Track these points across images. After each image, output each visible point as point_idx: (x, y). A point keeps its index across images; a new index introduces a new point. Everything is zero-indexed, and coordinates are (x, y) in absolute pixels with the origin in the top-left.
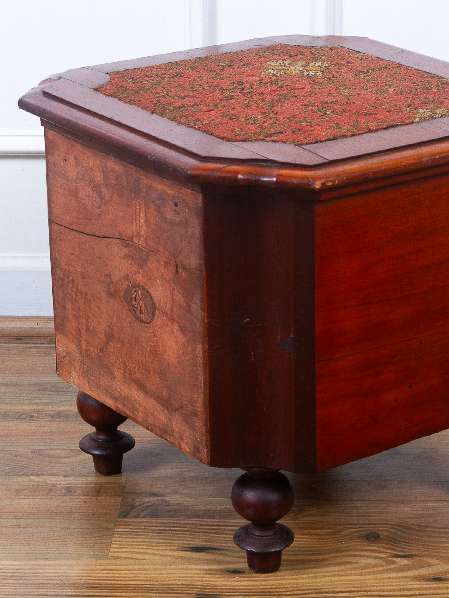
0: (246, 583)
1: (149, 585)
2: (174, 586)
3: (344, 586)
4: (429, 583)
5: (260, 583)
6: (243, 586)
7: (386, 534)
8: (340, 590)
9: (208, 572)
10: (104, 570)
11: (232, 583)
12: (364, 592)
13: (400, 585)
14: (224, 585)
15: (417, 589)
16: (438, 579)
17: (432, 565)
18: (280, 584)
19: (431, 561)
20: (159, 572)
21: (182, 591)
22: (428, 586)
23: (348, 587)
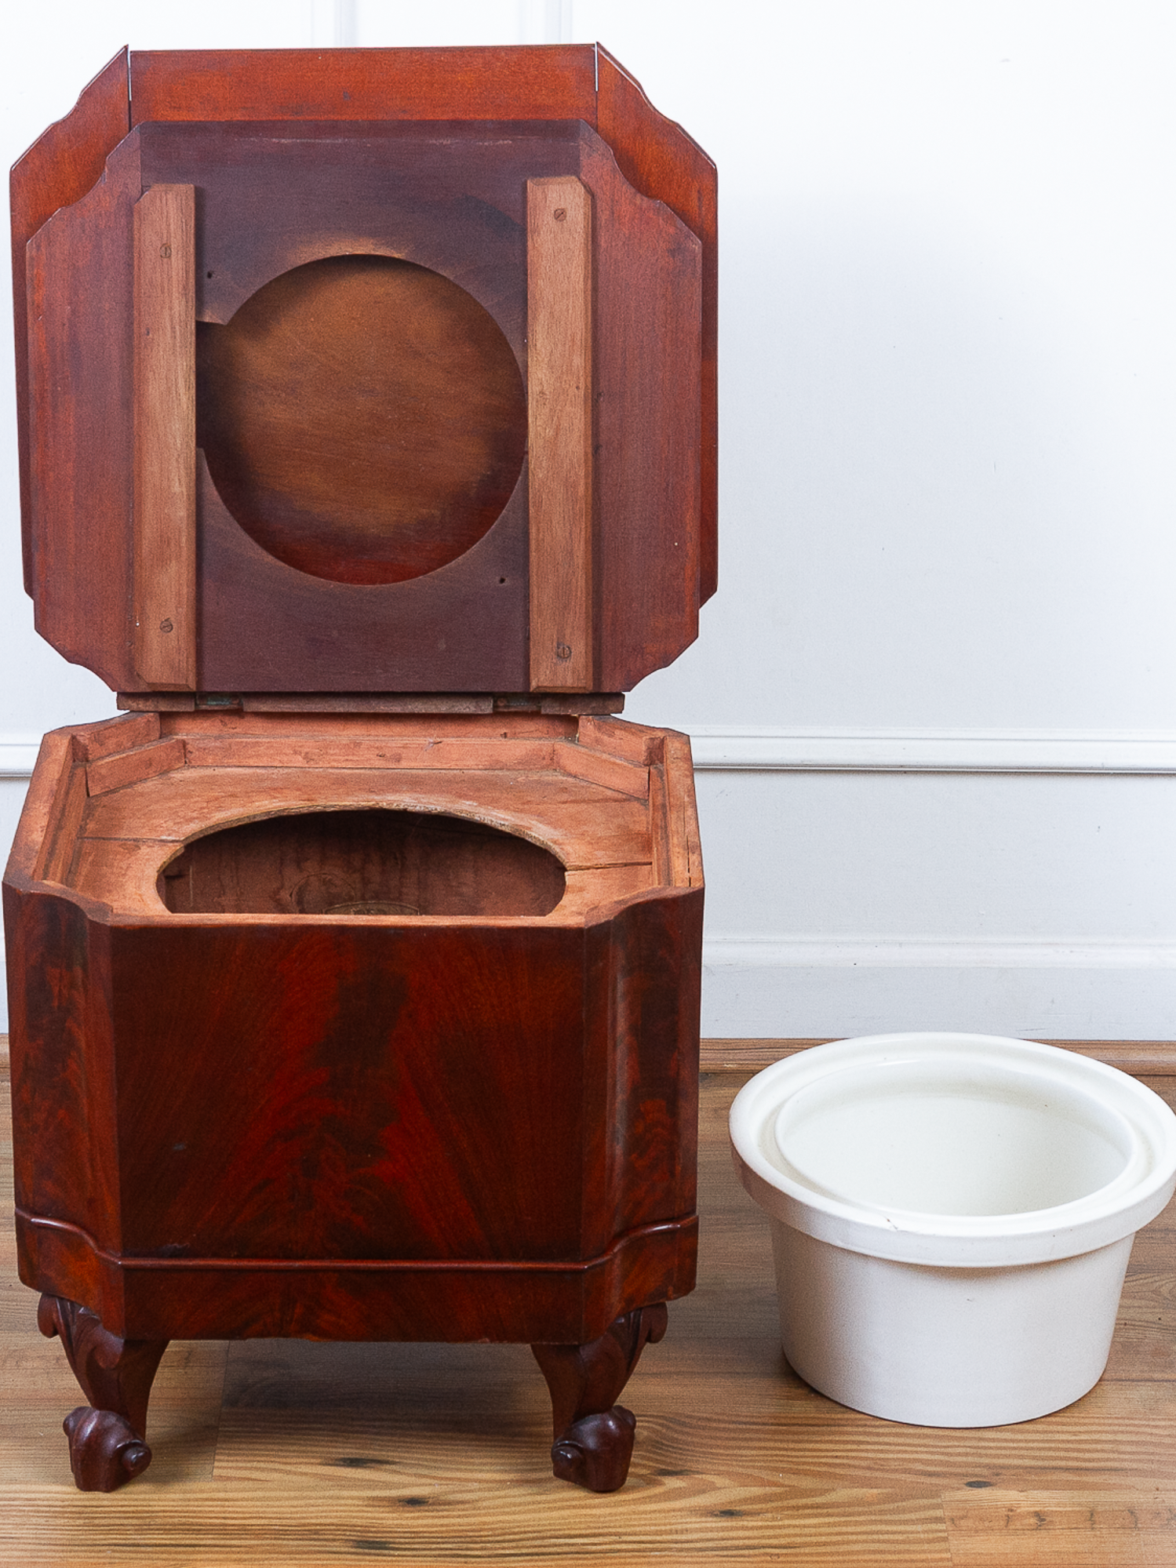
0: (430, 1521)
1: (280, 1525)
2: (318, 1527)
3: (583, 1526)
4: (715, 1519)
5: (452, 1521)
6: (426, 1526)
7: (645, 1433)
8: (577, 1532)
9: (371, 1502)
10: (207, 1500)
11: (410, 1522)
12: (616, 1536)
13: (670, 1524)
14: (397, 1526)
15: (697, 1530)
16: (729, 1514)
17: (719, 1489)
18: (485, 1523)
19: (719, 1481)
20: (295, 1503)
21: (331, 1537)
22: (714, 1525)
23: (590, 1528)
